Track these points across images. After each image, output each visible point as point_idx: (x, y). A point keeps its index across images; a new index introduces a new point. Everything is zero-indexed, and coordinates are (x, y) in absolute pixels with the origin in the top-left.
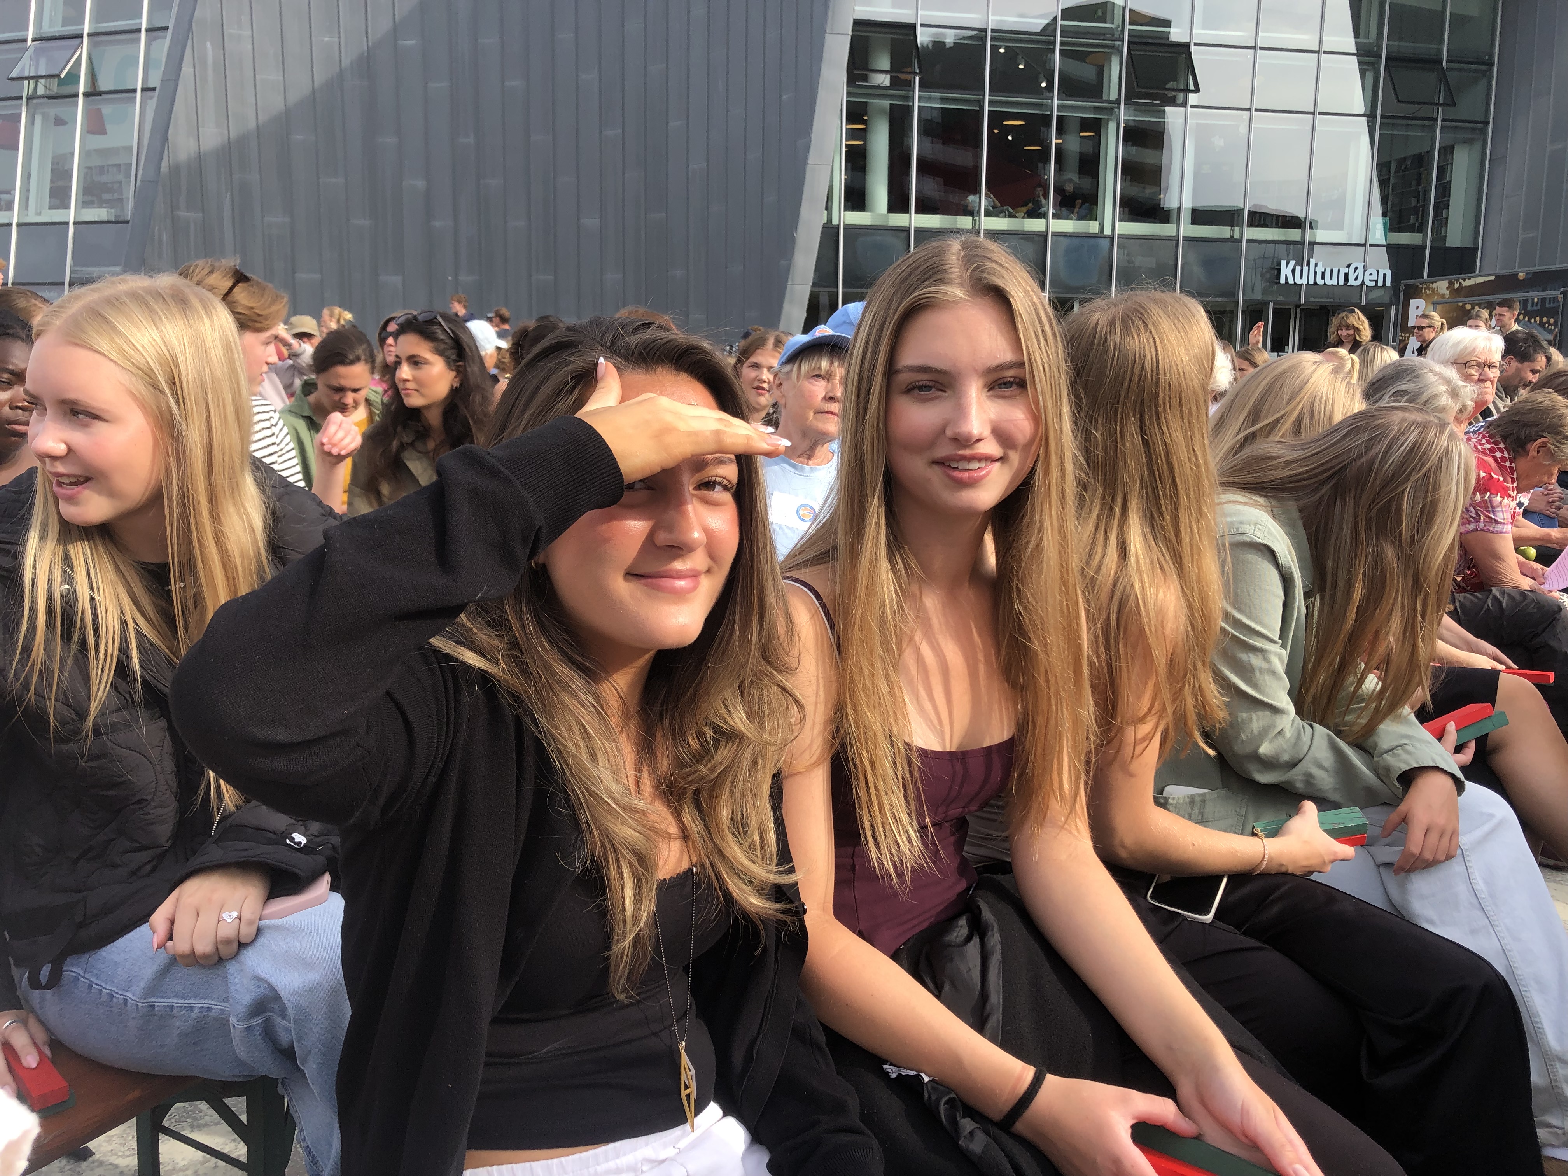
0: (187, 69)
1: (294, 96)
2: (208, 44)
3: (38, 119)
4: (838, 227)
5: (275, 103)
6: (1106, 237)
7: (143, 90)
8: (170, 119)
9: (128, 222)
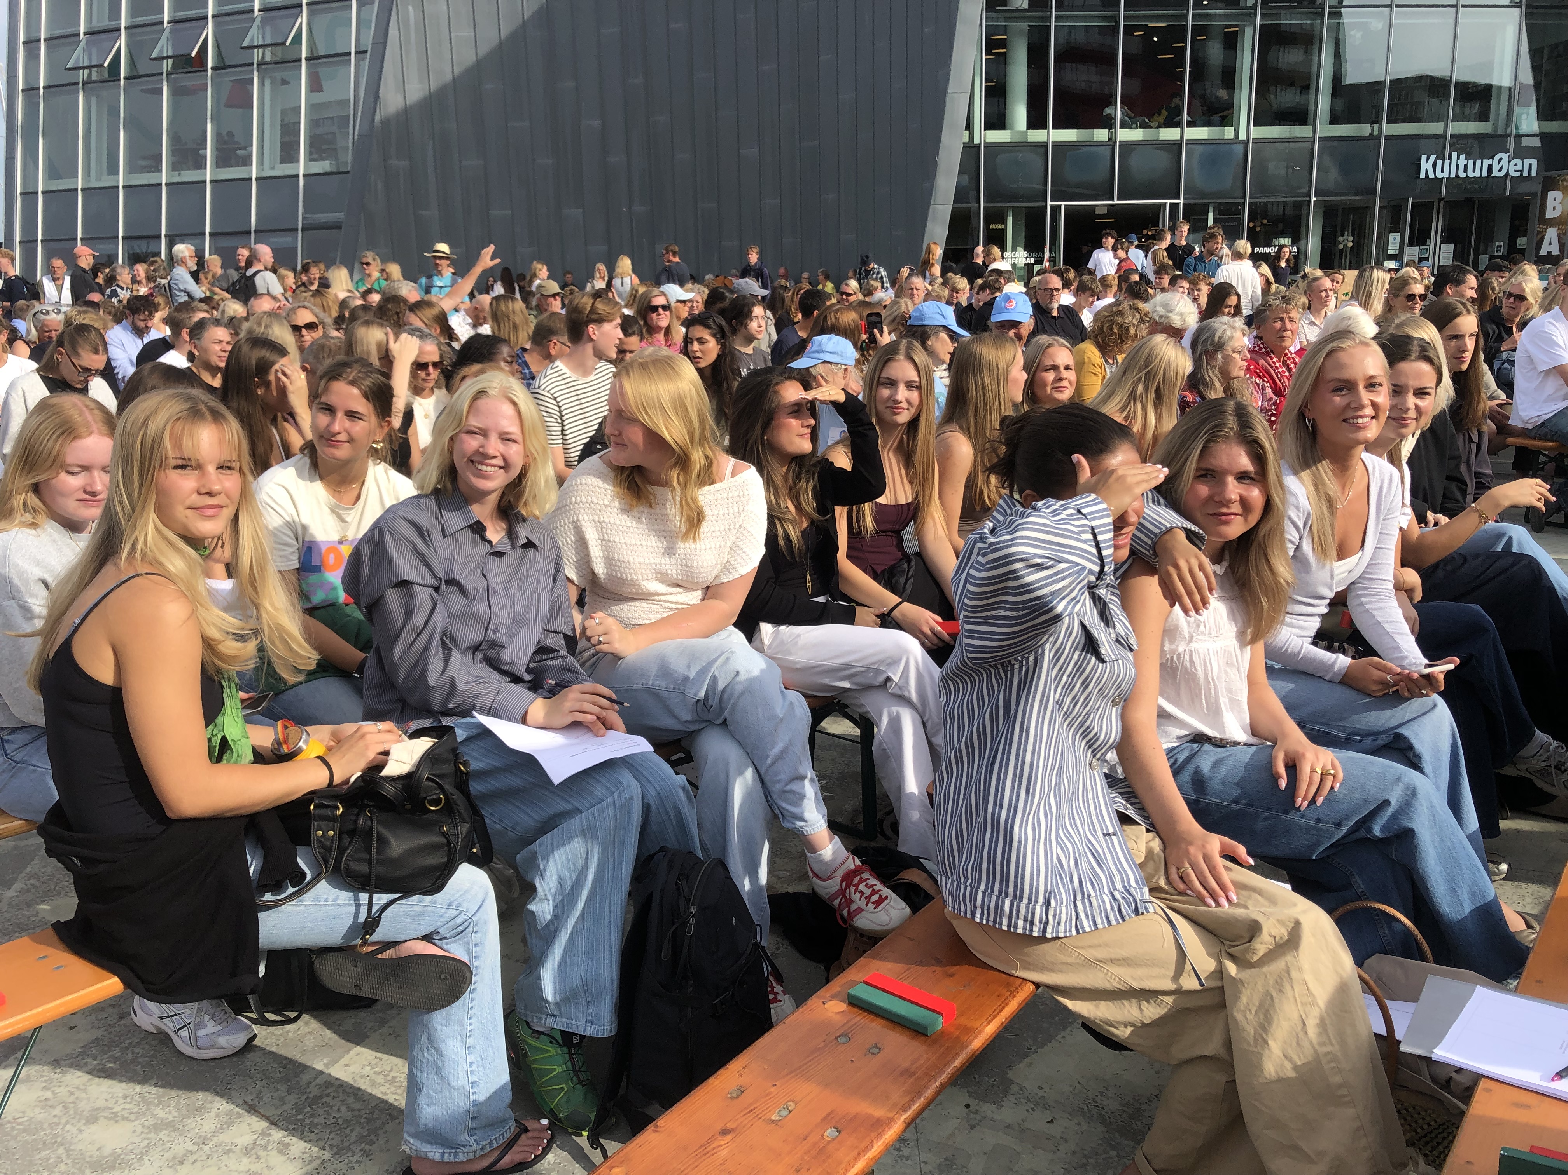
0: (393, 32)
1: (483, 50)
2: (410, 8)
3: (268, 83)
4: (979, 146)
5: (467, 57)
6: (1242, 142)
7: (356, 53)
8: (380, 78)
9: (348, 172)
